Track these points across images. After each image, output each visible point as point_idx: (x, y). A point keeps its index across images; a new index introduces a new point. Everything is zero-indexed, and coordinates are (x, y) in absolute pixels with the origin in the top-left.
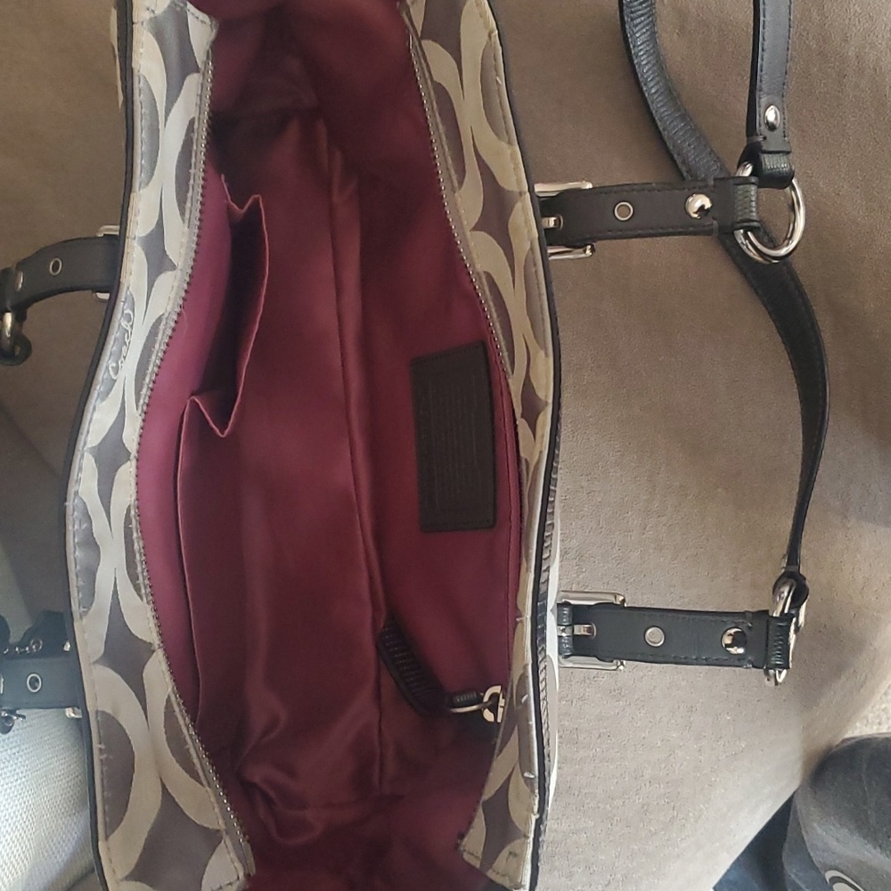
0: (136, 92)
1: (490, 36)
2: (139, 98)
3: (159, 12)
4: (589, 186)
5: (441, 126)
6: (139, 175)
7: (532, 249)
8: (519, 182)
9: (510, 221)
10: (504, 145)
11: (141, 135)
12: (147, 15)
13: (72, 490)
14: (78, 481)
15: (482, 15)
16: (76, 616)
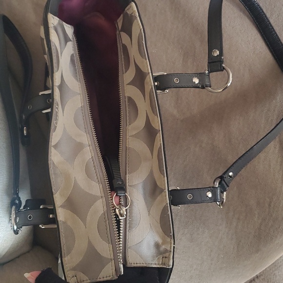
0: (52, 46)
1: (141, 30)
2: (53, 48)
3: (55, 24)
4: (165, 74)
5: (122, 56)
6: (55, 69)
7: (152, 88)
8: (148, 70)
9: (145, 81)
10: (144, 60)
11: (54, 58)
12: (52, 25)
13: (49, 158)
14: (51, 156)
15: (139, 25)
16: (54, 193)
